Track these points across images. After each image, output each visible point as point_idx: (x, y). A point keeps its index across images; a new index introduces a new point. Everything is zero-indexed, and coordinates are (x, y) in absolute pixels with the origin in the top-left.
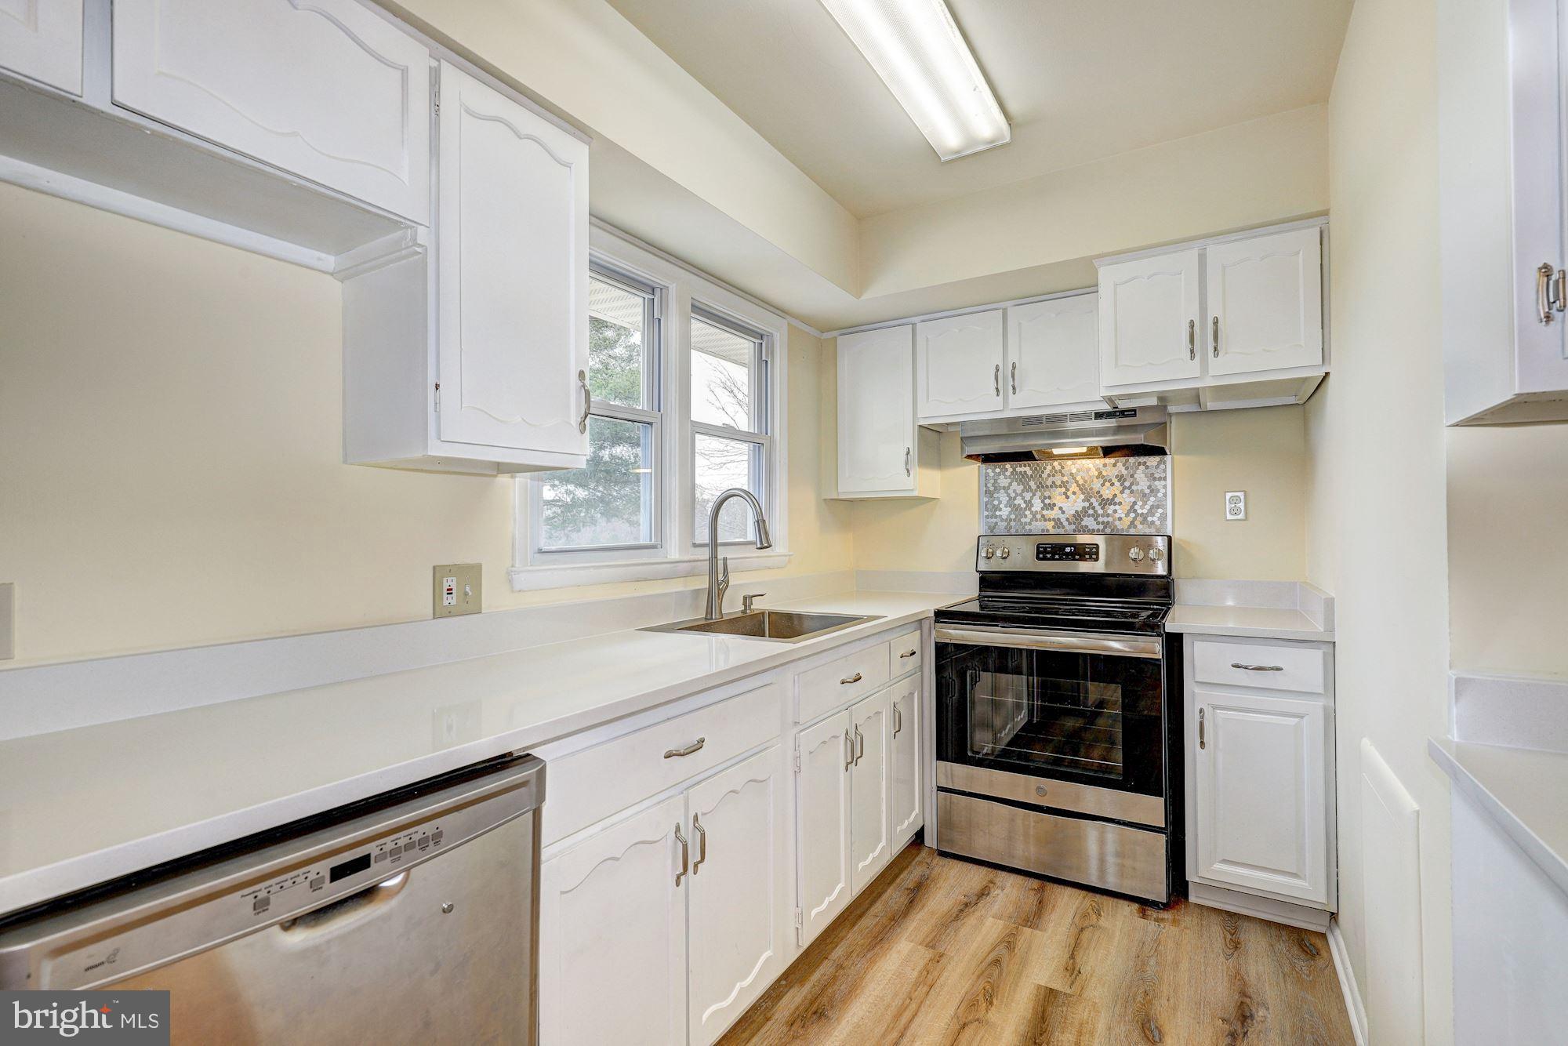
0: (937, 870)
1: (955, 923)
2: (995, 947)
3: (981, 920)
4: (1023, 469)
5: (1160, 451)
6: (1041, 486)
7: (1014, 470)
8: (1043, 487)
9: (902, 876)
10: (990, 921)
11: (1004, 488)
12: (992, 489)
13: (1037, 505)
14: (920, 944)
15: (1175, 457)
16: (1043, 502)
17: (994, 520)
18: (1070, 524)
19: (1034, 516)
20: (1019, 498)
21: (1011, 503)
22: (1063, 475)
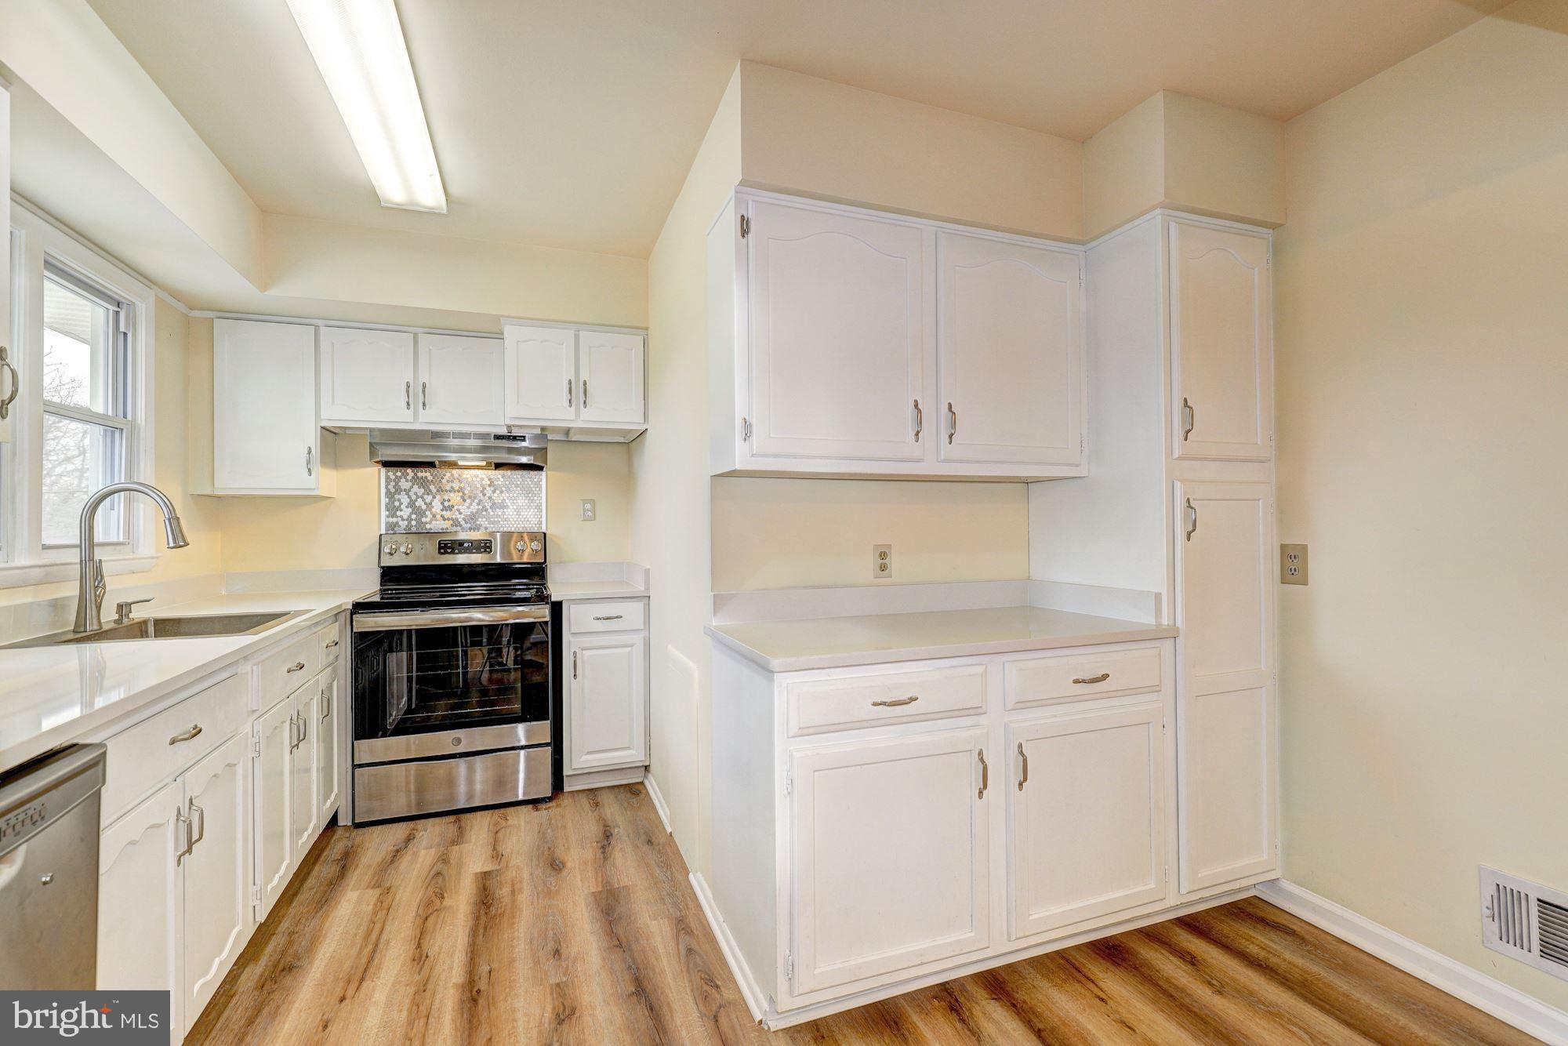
0: (358, 840)
1: (393, 866)
2: (433, 867)
3: (415, 855)
4: (424, 474)
5: (540, 468)
6: (440, 490)
7: (415, 474)
8: (442, 491)
9: (324, 854)
10: (423, 852)
11: (405, 490)
12: (393, 490)
13: (437, 506)
14: (367, 888)
15: (549, 472)
16: (442, 503)
17: (395, 520)
18: (466, 523)
19: (434, 516)
20: (420, 500)
21: (412, 504)
22: (460, 482)
